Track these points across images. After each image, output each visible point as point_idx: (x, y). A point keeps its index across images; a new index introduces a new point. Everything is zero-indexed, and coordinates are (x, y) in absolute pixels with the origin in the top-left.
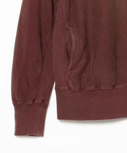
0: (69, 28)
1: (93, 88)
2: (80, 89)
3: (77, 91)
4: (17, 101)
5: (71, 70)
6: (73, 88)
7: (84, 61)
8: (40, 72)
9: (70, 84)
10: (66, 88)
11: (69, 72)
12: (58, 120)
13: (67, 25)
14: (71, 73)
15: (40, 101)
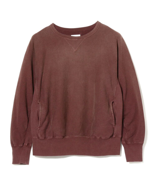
0: (39, 103)
1: (51, 137)
2: (45, 138)
3: (43, 140)
4: (14, 144)
5: (40, 127)
6: (41, 138)
7: (46, 122)
8: (26, 127)
9: (39, 136)
10: (37, 137)
11: (39, 129)
12: (34, 156)
13: (38, 101)
14: (40, 129)
15: (27, 144)
